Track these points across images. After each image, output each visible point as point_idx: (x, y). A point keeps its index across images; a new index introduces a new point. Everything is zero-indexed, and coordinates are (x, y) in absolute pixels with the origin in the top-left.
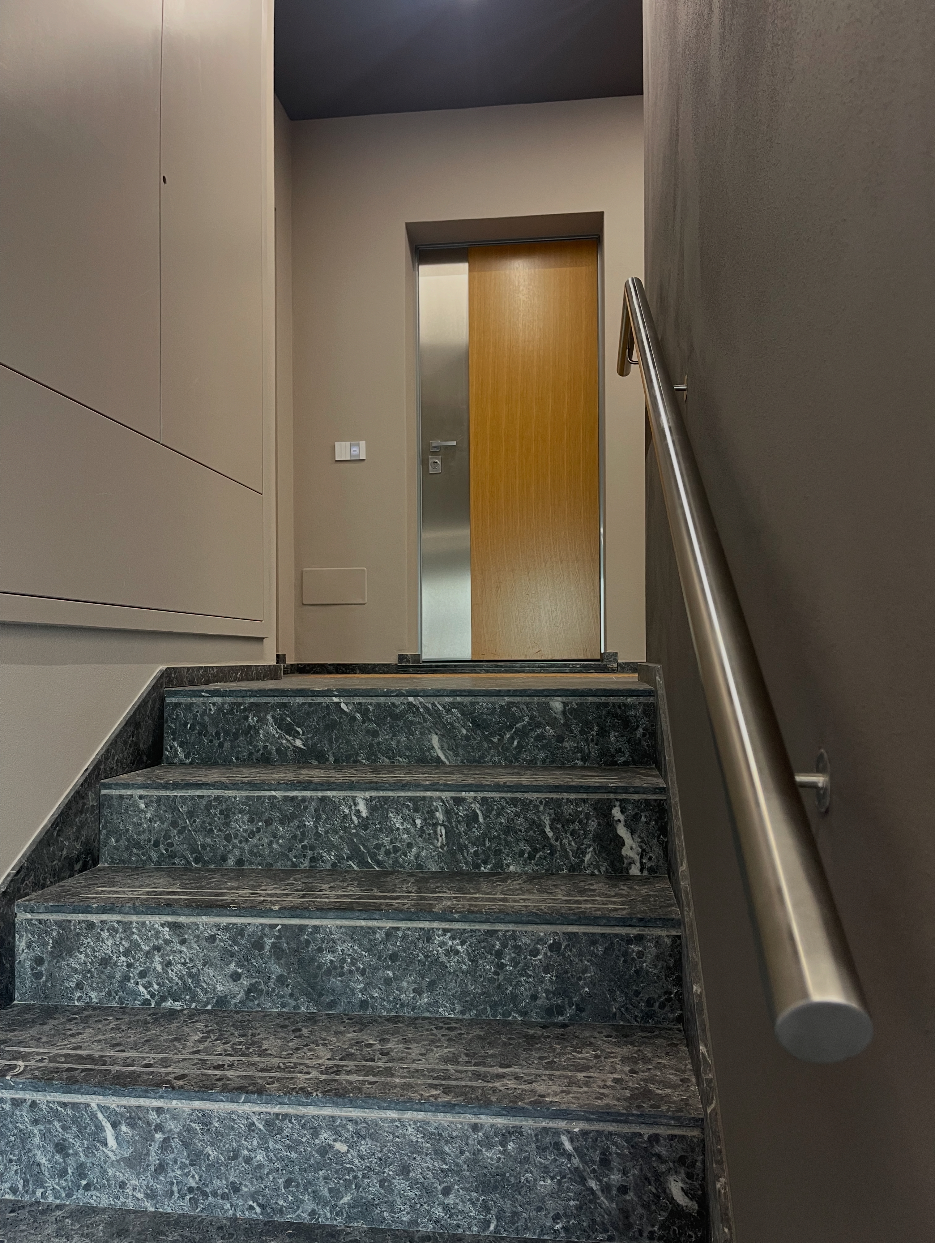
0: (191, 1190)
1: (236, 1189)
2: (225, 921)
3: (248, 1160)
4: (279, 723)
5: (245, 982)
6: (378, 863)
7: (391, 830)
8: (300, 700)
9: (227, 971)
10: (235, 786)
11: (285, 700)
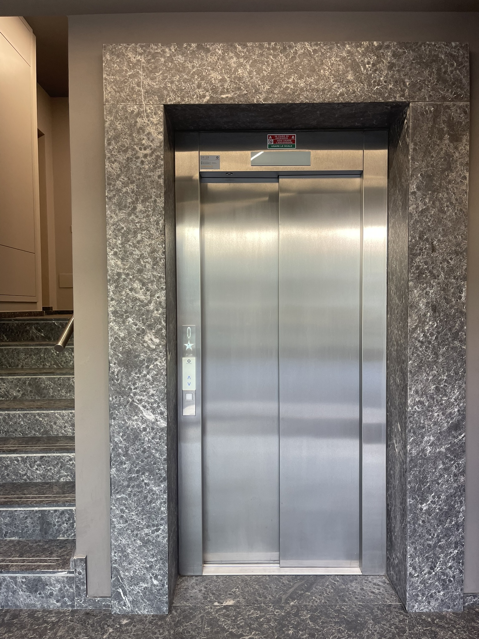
0: (5, 431)
1: (16, 430)
2: (15, 377)
3: (19, 424)
4: (36, 329)
5: (21, 392)
6: (62, 366)
7: (65, 357)
8: (42, 322)
9: (16, 390)
10: (21, 345)
11: (38, 322)
